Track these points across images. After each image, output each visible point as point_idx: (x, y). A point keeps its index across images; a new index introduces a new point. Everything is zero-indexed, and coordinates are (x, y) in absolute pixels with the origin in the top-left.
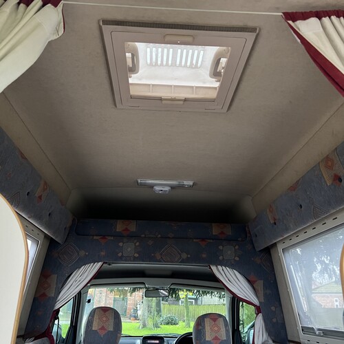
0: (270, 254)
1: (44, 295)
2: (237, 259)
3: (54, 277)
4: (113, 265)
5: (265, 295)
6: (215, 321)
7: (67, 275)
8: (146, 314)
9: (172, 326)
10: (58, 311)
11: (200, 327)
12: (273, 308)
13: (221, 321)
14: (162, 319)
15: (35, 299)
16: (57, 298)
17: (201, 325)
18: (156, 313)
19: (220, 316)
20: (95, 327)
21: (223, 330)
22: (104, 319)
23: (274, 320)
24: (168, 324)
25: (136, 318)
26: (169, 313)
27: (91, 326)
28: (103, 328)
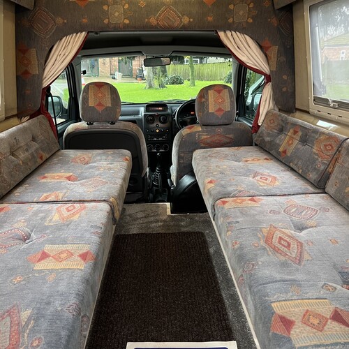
0: (292, 13)
1: (26, 73)
2: (250, 21)
3: (33, 51)
4: (101, 33)
5: (278, 63)
6: (219, 93)
7: (48, 49)
8: (151, 75)
9: (177, 86)
10: (48, 88)
11: (203, 100)
12: (285, 77)
13: (226, 93)
14: (167, 79)
15: (18, 78)
16: (43, 75)
17: (204, 97)
18: (161, 74)
19: (225, 87)
20: (91, 103)
21: (228, 101)
22: (100, 95)
23: (284, 89)
24: (173, 83)
25: (143, 78)
26: (174, 73)
27: (87, 102)
28: (100, 104)
